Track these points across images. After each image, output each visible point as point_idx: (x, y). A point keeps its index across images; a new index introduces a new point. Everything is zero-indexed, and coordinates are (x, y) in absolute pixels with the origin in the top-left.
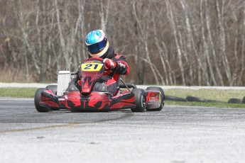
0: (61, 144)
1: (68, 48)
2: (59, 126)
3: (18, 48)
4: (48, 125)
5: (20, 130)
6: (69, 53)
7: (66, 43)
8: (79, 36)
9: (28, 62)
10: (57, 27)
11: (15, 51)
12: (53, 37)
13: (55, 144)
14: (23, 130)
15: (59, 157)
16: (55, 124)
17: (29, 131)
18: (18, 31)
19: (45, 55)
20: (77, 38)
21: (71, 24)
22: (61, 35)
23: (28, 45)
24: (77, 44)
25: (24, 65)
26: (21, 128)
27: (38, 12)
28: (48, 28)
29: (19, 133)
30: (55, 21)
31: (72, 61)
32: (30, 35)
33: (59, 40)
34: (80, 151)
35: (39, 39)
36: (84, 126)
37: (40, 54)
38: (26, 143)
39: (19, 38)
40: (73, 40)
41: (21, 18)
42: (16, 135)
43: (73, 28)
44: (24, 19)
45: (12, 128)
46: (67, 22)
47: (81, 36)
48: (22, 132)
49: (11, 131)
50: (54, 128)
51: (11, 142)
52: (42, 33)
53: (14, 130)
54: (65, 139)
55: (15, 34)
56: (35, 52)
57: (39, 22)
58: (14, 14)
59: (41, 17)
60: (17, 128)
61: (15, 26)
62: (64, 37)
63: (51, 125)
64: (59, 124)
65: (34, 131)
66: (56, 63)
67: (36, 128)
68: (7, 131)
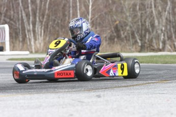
0: (154, 95)
1: (161, 27)
2: (153, 83)
3: (124, 28)
4: (145, 82)
5: (125, 86)
6: (162, 30)
7: (159, 23)
8: (168, 18)
9: (132, 38)
10: (152, 12)
11: (123, 30)
12: (150, 19)
13: (150, 95)
14: (127, 86)
15: (153, 105)
16: (150, 82)
17: (132, 87)
18: (124, 16)
19: (143, 32)
20: (167, 19)
21: (162, 9)
22: (155, 17)
23: (132, 25)
24: (167, 23)
25: (129, 40)
26: (126, 85)
27: (138, 2)
28: (146, 13)
29: (124, 88)
30: (151, 8)
31: (164, 35)
32: (133, 18)
33: (154, 21)
34: (168, 100)
35: (140, 21)
36: (172, 82)
37: (140, 32)
38: (129, 95)
39: (125, 20)
40: (164, 21)
41: (127, 6)
42: (122, 90)
43: (164, 12)
44: (128, 6)
45: (120, 85)
46: (160, 8)
47: (170, 17)
48: (127, 88)
49: (119, 87)
50: (149, 84)
51: (118, 95)
52: (141, 16)
53: (121, 87)
54: (157, 92)
55: (122, 18)
56: (137, 31)
57: (139, 9)
58: (121, 3)
59: (141, 5)
60: (123, 85)
61: (122, 12)
62: (158, 18)
63: (147, 82)
64: (154, 81)
65: (135, 87)
66: (152, 38)
67: (137, 85)
68: (116, 87)
